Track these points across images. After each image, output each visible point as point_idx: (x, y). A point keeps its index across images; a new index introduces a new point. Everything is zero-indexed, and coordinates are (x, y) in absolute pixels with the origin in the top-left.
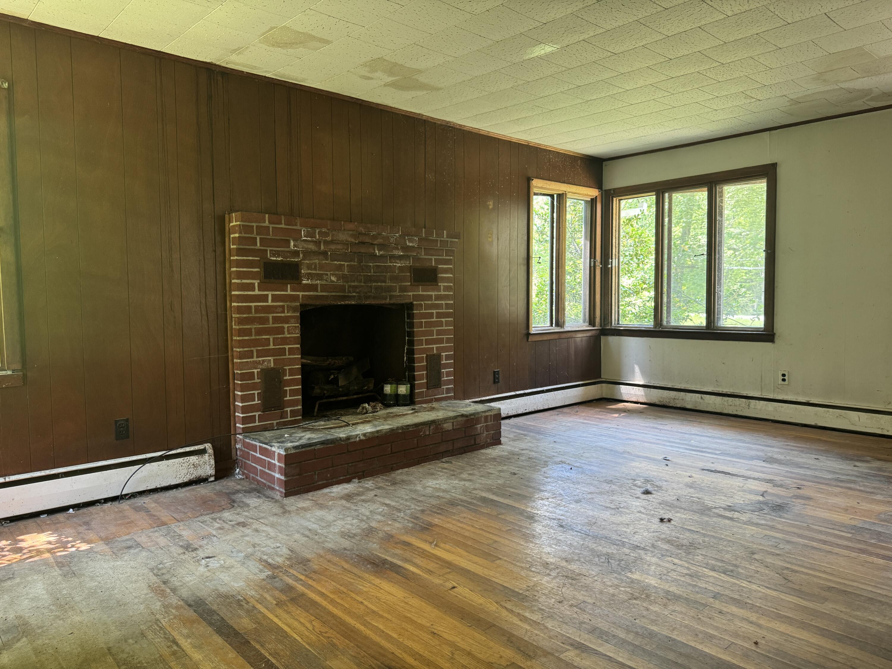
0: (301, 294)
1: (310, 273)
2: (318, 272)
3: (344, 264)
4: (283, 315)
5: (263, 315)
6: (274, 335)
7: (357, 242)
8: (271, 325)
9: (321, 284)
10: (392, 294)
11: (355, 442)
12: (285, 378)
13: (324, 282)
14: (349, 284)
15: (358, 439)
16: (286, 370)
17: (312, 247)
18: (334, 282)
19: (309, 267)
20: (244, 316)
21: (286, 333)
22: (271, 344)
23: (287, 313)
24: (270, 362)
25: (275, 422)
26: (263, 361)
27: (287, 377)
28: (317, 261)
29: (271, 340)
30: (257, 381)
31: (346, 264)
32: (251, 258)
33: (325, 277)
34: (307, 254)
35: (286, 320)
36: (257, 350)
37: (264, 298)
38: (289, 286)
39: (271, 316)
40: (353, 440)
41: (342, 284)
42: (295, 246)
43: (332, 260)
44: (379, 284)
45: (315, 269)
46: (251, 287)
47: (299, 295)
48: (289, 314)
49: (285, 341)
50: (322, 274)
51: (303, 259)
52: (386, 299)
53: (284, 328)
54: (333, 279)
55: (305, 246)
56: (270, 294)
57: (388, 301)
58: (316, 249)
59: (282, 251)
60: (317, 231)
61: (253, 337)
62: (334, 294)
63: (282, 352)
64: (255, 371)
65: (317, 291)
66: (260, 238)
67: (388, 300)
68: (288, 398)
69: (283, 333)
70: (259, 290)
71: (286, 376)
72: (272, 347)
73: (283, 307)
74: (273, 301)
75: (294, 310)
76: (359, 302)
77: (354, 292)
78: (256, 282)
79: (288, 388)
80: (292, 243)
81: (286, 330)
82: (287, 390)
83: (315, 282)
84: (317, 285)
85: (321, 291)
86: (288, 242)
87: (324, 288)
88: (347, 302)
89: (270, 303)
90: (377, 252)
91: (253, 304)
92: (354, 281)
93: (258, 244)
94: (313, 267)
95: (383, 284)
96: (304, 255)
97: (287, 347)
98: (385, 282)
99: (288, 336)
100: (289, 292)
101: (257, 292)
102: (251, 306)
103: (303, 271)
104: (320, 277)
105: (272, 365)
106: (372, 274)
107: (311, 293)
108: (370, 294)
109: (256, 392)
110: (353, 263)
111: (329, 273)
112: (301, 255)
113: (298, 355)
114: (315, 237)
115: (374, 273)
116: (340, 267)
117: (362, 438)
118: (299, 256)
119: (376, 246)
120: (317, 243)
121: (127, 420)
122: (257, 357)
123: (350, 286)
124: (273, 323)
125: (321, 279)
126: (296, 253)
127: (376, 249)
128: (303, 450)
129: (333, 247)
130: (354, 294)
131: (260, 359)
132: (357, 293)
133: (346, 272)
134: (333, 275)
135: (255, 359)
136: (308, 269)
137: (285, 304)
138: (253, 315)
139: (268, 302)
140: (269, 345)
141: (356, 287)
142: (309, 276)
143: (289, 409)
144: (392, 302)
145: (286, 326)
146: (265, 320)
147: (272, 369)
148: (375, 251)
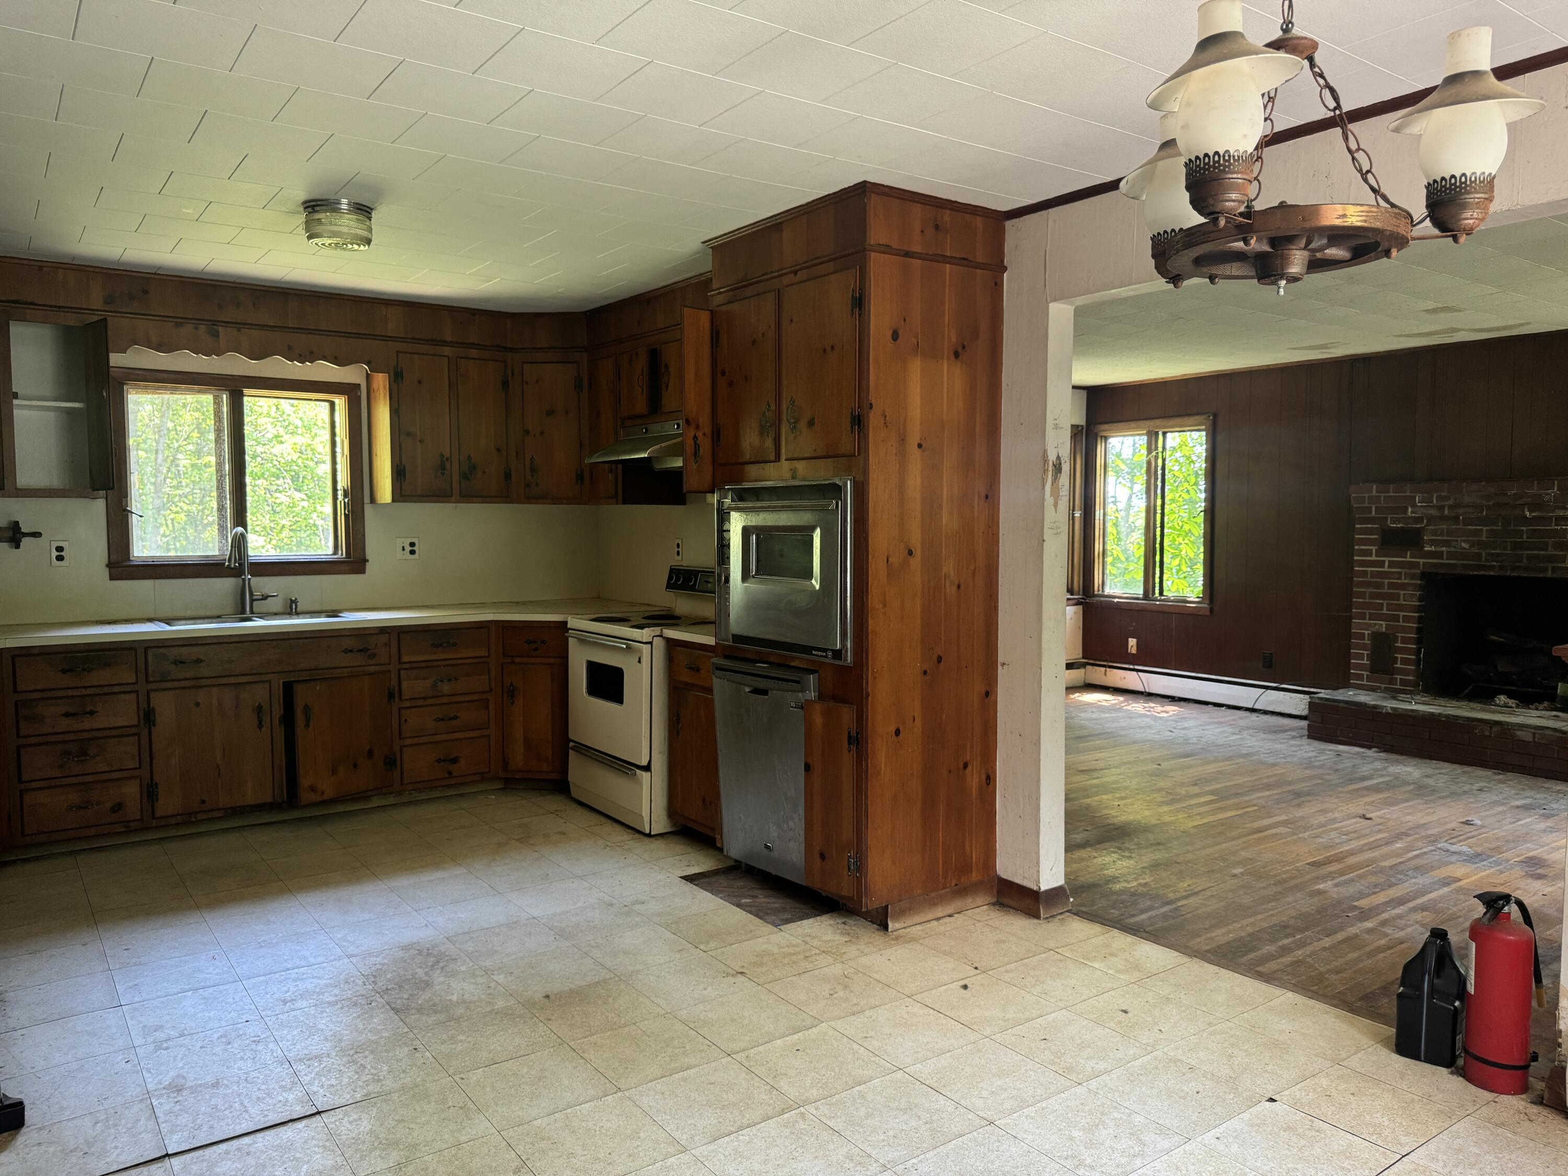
0: (1421, 561)
1: (1434, 540)
2: (1445, 538)
3: (1482, 529)
4: (1399, 581)
5: (1378, 580)
6: (1389, 600)
7: (1491, 503)
8: (1386, 591)
9: (1447, 552)
10: (1556, 565)
11: (1381, 713)
12: (1397, 645)
13: (1452, 549)
14: (1488, 551)
15: (1384, 711)
16: (1397, 637)
17: (1432, 512)
18: (1465, 549)
19: (1434, 533)
20: (1361, 579)
21: (1402, 599)
22: (1385, 609)
23: (1405, 579)
24: (1382, 626)
25: (1383, 686)
26: (1375, 624)
27: (1399, 645)
28: (1445, 527)
29: (1385, 605)
30: (1366, 642)
31: (1485, 528)
32: (1370, 526)
33: (1454, 544)
34: (1431, 520)
35: (1403, 587)
36: (1370, 613)
37: (1382, 564)
38: (1409, 553)
39: (1386, 581)
40: (1379, 710)
41: (1476, 551)
42: (1412, 512)
43: (1464, 524)
44: (1536, 552)
45: (1441, 535)
46: (1369, 553)
47: (1419, 562)
48: (1406, 581)
49: (1400, 608)
50: (1450, 540)
51: (1427, 525)
52: (1546, 569)
53: (1399, 594)
54: (1464, 545)
55: (1425, 511)
56: (1387, 559)
57: (1549, 574)
58: (1439, 515)
59: (1403, 518)
60: (1435, 496)
61: (1367, 601)
62: (1465, 562)
63: (1396, 618)
64: (1366, 632)
65: (1442, 559)
66: (1376, 507)
67: (1550, 572)
68: (1398, 665)
69: (1398, 600)
70: (1376, 556)
71: (1397, 642)
72: (1385, 612)
73: (1400, 573)
74: (1389, 567)
75: (1413, 577)
76: (1502, 573)
77: (1493, 561)
78: (1374, 549)
79: (1399, 656)
80: (1410, 510)
81: (1402, 597)
82: (1397, 657)
83: (1439, 549)
84: (1442, 552)
85: (1447, 559)
86: (1407, 509)
87: (1451, 555)
88: (1482, 573)
89: (1386, 569)
90: (1528, 514)
91: (1369, 569)
92: (1495, 549)
93: (1373, 513)
94: (1439, 533)
95: (1542, 552)
96: (1428, 522)
97: (1402, 614)
98: (1546, 550)
99: (1404, 603)
100: (1408, 559)
101: (1374, 558)
102: (1367, 571)
103: (1425, 538)
104: (1447, 543)
105: (1384, 630)
106: (1525, 540)
107: (1435, 561)
108: (1519, 564)
109: (1365, 652)
110: (1495, 528)
111: (1459, 539)
112: (1425, 521)
113: (1414, 623)
114: (1432, 502)
115: (1527, 538)
116: (1476, 533)
117: (1390, 711)
118: (1423, 522)
119: (1526, 507)
120: (1441, 508)
121: (1271, 654)
122: (1369, 620)
123: (1488, 554)
124: (1388, 589)
125: (1449, 546)
126: (1419, 520)
127: (1526, 510)
128: (1327, 703)
129: (1461, 511)
130: (1495, 564)
131: (1371, 622)
132: (1497, 562)
133: (1484, 538)
134: (1464, 541)
135: (1367, 621)
136: (1433, 535)
137: (1403, 571)
138: (1369, 579)
139: (1384, 567)
140: (1382, 610)
141: (1498, 555)
142: (1433, 543)
143: (1399, 677)
144: (1555, 576)
145: (1402, 592)
146: (1379, 585)
147: (1383, 633)
148: (1524, 512)
